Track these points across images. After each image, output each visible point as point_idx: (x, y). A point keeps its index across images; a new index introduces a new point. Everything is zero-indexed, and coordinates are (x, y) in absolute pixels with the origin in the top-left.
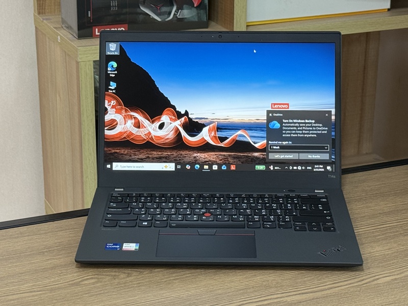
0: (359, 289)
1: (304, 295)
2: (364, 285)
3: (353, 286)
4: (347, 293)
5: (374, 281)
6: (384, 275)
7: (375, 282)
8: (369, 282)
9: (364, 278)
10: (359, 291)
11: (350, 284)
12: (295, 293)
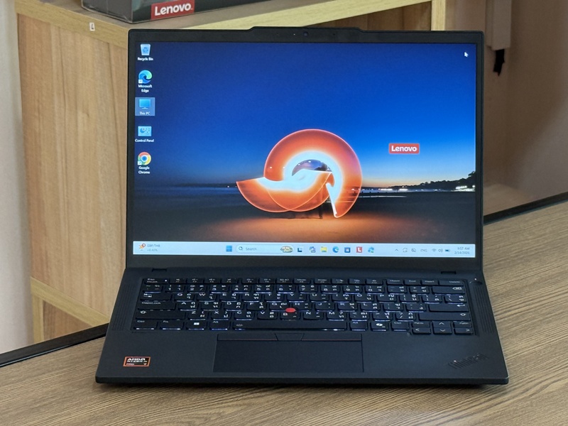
0: (529, 402)
1: (460, 420)
2: (533, 397)
3: (520, 400)
4: (516, 410)
5: (542, 389)
6: (552, 380)
7: (546, 391)
8: (538, 392)
9: (526, 387)
10: (532, 406)
11: (514, 397)
12: (446, 419)
